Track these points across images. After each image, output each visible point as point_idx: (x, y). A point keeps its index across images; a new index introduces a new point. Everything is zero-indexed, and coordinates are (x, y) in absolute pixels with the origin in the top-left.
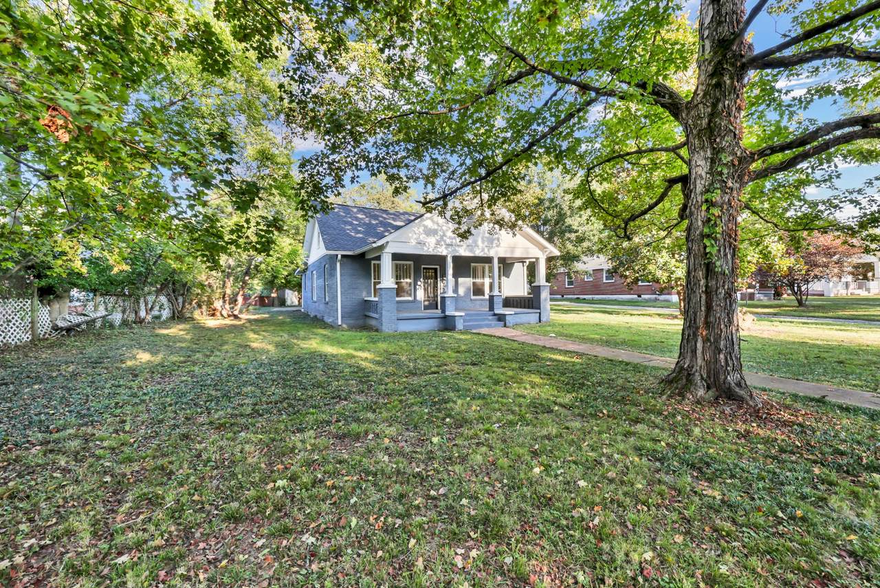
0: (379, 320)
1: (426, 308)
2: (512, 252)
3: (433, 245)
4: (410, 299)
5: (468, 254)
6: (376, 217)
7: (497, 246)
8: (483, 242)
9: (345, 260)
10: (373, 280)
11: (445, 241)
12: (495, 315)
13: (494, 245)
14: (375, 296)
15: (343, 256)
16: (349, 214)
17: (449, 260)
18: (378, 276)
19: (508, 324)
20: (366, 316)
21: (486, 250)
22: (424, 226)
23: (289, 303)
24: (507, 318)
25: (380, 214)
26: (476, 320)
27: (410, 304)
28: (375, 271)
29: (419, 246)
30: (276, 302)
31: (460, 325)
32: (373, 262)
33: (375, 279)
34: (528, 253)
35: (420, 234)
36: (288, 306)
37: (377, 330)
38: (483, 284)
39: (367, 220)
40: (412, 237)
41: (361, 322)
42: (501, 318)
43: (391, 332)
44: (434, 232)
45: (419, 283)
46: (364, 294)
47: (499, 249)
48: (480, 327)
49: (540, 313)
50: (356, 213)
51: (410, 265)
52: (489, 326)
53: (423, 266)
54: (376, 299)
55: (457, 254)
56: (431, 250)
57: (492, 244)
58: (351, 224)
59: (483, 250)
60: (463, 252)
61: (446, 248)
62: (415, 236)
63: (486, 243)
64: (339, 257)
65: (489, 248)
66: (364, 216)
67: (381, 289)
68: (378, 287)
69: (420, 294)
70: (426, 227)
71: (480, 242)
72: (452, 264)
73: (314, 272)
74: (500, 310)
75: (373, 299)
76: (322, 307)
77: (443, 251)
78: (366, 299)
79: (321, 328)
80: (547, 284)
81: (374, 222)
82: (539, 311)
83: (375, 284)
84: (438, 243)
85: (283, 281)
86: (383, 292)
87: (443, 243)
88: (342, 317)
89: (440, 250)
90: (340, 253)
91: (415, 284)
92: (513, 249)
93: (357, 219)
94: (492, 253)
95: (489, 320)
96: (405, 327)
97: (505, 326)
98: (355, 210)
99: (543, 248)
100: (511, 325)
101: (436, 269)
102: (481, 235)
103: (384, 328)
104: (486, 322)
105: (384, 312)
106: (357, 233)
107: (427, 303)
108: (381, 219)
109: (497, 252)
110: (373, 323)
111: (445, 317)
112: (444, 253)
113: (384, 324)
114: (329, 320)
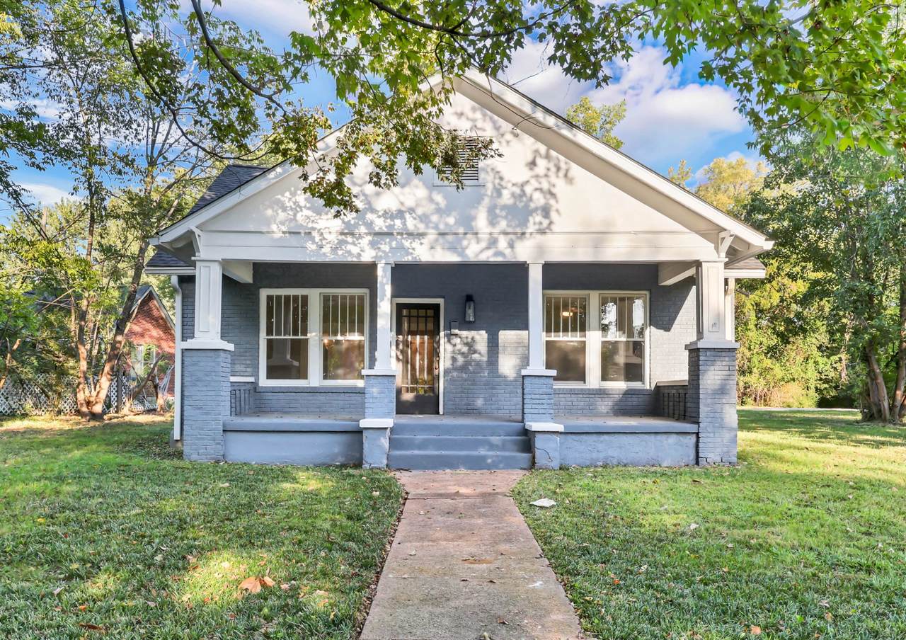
1: (407, 408)
3: (333, 238)
7: (544, 231)
8: (492, 222)
10: (263, 336)
11: (370, 224)
13: (531, 228)
19: (541, 462)
21: (503, 243)
24: (540, 442)
29: (293, 240)
32: (265, 293)
33: (269, 332)
35: (297, 208)
38: (582, 348)
40: (274, 218)
47: (548, 240)
49: (697, 434)
51: (361, 298)
53: (397, 300)
55: (408, 259)
56: (326, 249)
57: (524, 224)
59: (493, 242)
60: (427, 253)
61: (373, 244)
62: (282, 216)
63: (503, 225)
64: (175, 280)
65: (515, 238)
71: (481, 223)
74: (542, 420)
77: (362, 252)
82: (690, 427)
84: (348, 231)
86: (186, 360)
87: (363, 229)
89: (355, 250)
90: (174, 272)
94: (523, 252)
97: (532, 467)
101: (435, 308)
102: (486, 201)
103: (186, 449)
109: (541, 249)
112: (367, 257)
113: (187, 440)
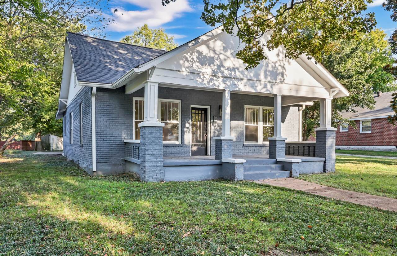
0: (141, 166)
1: (194, 153)
2: (297, 91)
3: (208, 77)
4: (177, 143)
5: (248, 89)
6: (139, 54)
7: (282, 82)
8: (266, 77)
9: (101, 94)
10: (134, 120)
11: (223, 72)
12: (277, 162)
13: (278, 81)
14: (136, 138)
15: (99, 89)
16: (109, 48)
17: (227, 96)
18: (140, 114)
19: (294, 174)
20: (125, 161)
21: (269, 86)
22: (198, 52)
23: (53, 147)
24: (294, 166)
25: (144, 51)
26: (257, 169)
27: (178, 149)
28: (136, 108)
29: (192, 77)
30: (40, 146)
31: (240, 174)
32: (135, 99)
33: (136, 118)
34: (313, 92)
35: (193, 61)
36: (53, 151)
37: (138, 179)
38: (257, 129)
39: (129, 56)
40: (183, 65)
41: (120, 168)
42: (286, 167)
43: (155, 181)
44: (211, 61)
45: (187, 125)
46: (124, 136)
47: (283, 86)
48: (263, 176)
49: (325, 162)
50: (117, 48)
51: (177, 104)
52: (272, 176)
53: (192, 106)
54: (138, 141)
55: (236, 89)
56: (206, 82)
57: (276, 79)
58: (110, 57)
59: (265, 86)
60: (243, 87)
61: (224, 81)
62: (187, 64)
63: (269, 79)
64: (94, 90)
65: (273, 84)
66: (126, 52)
67: (144, 127)
68: (140, 125)
69: (188, 137)
70: (200, 53)
71: (262, 77)
72: (229, 101)
73: (72, 114)
74: (282, 157)
75: (134, 141)
76: (78, 150)
77: (219, 84)
78: (126, 141)
79: (72, 175)
80: (334, 129)
81: (136, 58)
82: (323, 159)
83: (137, 123)
84: (214, 74)
85: (45, 125)
86: (147, 132)
87: (220, 74)
88: (97, 163)
89: (217, 83)
90: (95, 86)
91: (183, 126)
92: (298, 86)
93: (117, 54)
94: (275, 91)
95: (272, 169)
96: (173, 175)
97: (291, 176)
98: (116, 46)
99: (330, 87)
100: (298, 175)
101: (206, 110)
102: (263, 68)
103: (147, 176)
104: (269, 171)
105: (148, 157)
106: (118, 67)
107: (195, 148)
108: (144, 56)
109: (280, 90)
110: (134, 169)
111: (221, 165)
112: (222, 87)
113: (147, 171)
114: (83, 166)
